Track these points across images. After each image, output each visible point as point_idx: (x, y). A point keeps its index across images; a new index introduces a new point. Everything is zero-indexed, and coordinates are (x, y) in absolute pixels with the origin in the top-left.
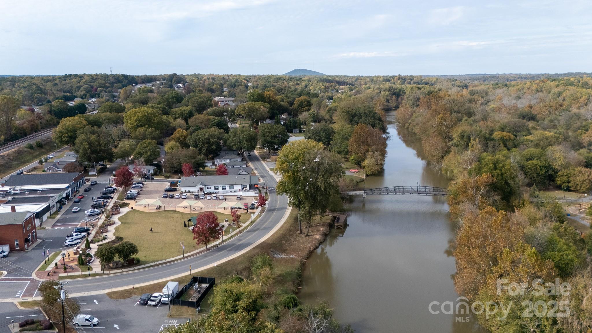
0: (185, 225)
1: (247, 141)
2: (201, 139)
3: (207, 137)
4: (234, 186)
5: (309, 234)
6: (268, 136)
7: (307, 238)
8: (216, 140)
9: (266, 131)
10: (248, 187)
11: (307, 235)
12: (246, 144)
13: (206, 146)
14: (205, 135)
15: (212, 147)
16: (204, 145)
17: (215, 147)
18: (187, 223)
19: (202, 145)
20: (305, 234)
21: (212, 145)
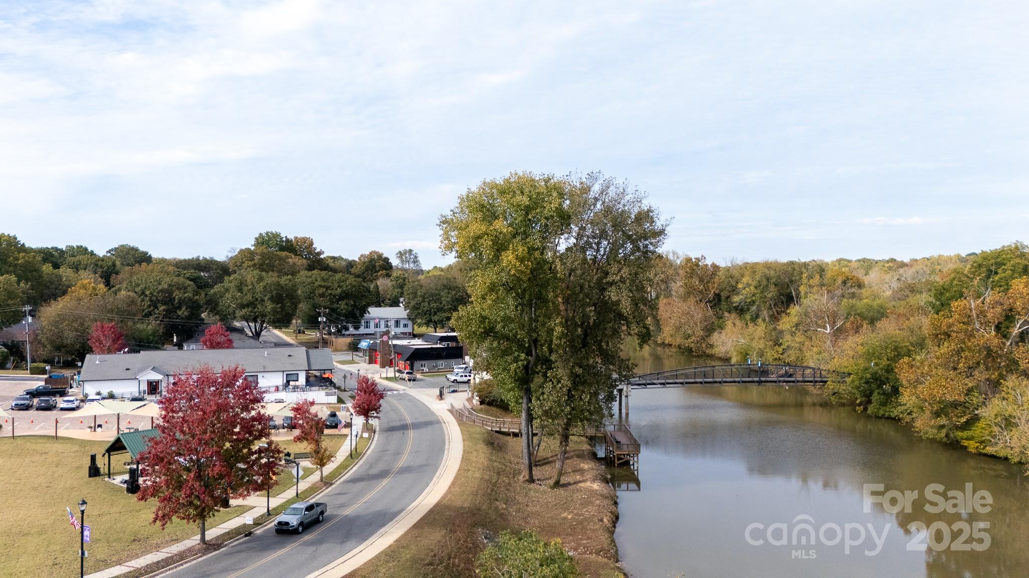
0: (94, 471)
1: (272, 299)
2: (147, 293)
3: (166, 286)
4: (260, 375)
5: (564, 480)
6: (322, 295)
7: (561, 492)
8: (190, 295)
9: (317, 284)
10: (302, 380)
11: (557, 484)
12: (269, 306)
13: (162, 308)
14: (160, 284)
15: (180, 313)
16: (156, 307)
17: (186, 313)
18: (101, 463)
19: (149, 306)
20: (552, 482)
21: (180, 308)
